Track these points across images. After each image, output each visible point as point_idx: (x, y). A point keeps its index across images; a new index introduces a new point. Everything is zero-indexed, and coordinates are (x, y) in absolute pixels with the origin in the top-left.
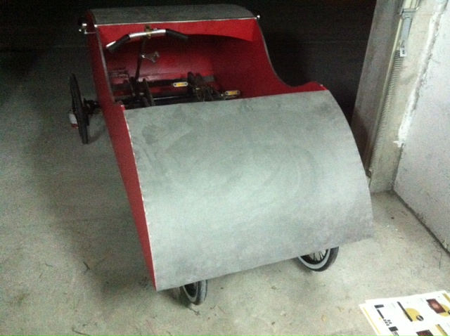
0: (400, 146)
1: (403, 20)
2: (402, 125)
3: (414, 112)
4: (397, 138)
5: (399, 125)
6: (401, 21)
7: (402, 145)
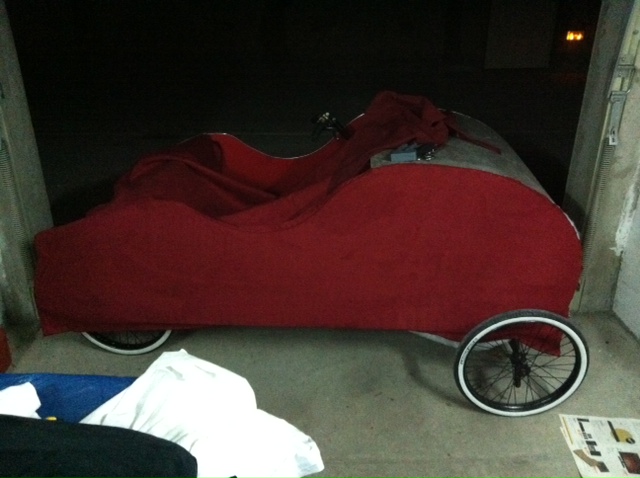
0: (618, 254)
1: (612, 104)
2: (620, 228)
3: (634, 212)
4: (613, 243)
5: (616, 228)
6: (609, 106)
7: (622, 252)
